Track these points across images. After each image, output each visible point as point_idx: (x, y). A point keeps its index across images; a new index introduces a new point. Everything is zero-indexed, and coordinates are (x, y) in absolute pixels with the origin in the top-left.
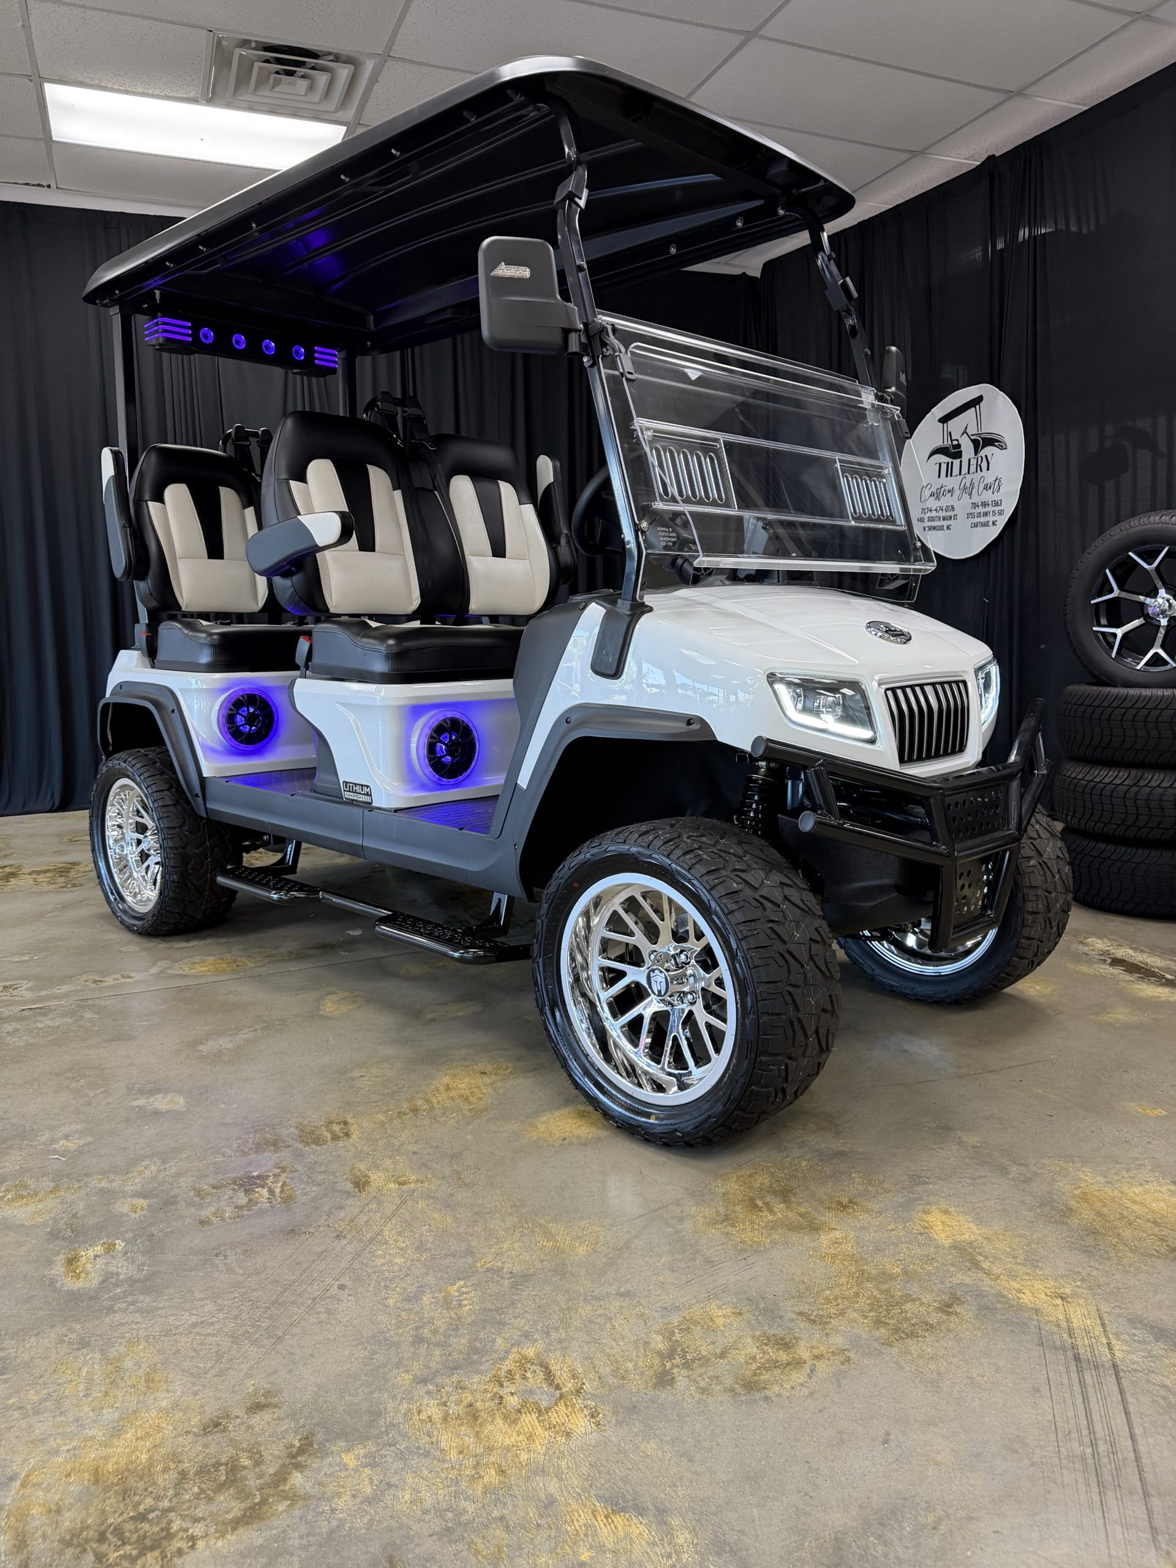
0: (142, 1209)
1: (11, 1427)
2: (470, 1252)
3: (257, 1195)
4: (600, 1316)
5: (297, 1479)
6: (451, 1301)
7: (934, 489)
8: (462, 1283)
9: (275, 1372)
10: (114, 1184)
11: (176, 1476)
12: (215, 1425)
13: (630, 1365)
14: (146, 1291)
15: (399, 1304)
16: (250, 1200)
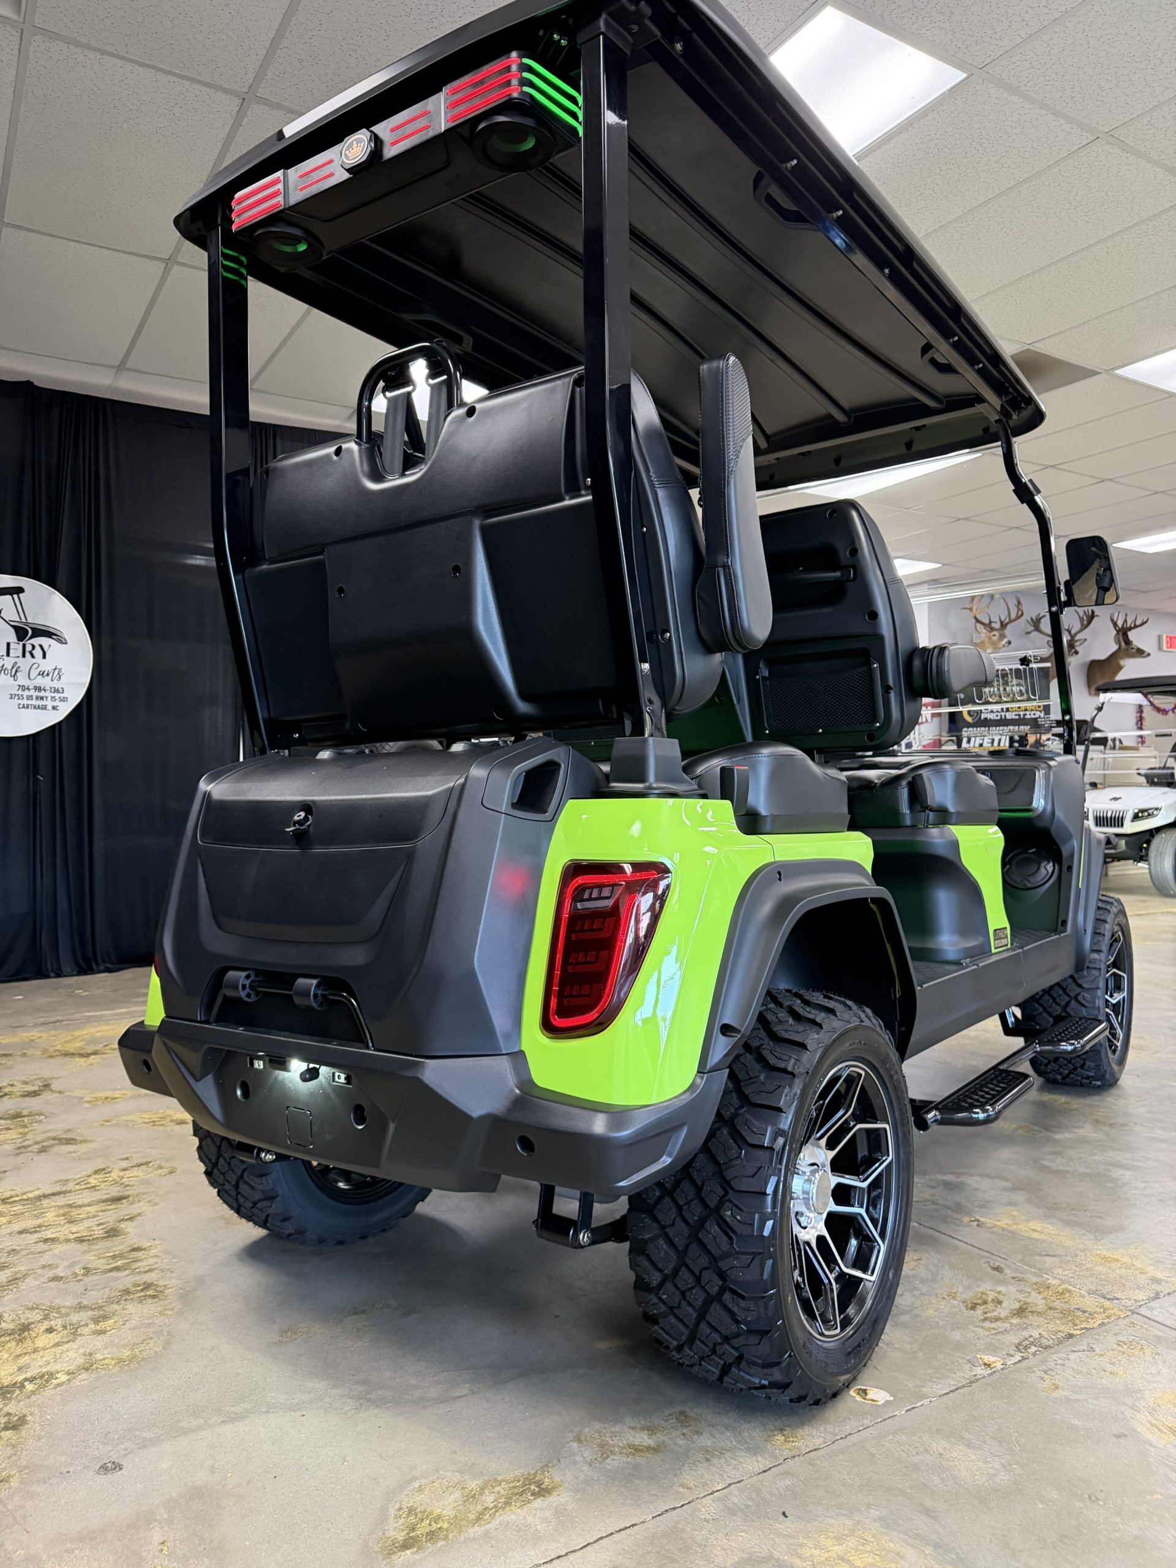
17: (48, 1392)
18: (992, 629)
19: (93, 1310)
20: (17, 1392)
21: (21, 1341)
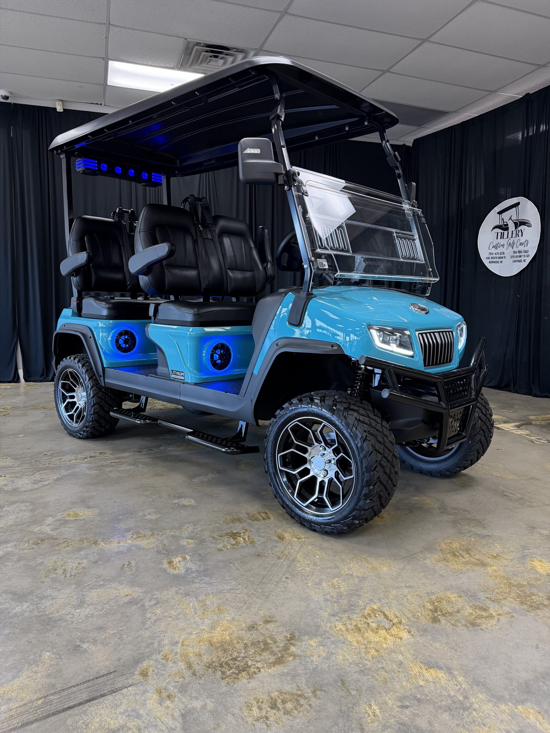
0: (192, 544)
1: (169, 624)
2: (337, 567)
3: (238, 540)
4: (400, 594)
5: (293, 649)
6: (335, 586)
7: (494, 244)
8: (337, 579)
9: (270, 609)
10: (177, 534)
11: (243, 645)
12: (252, 627)
13: (419, 614)
14: (205, 576)
15: (313, 586)
16: (236, 542)
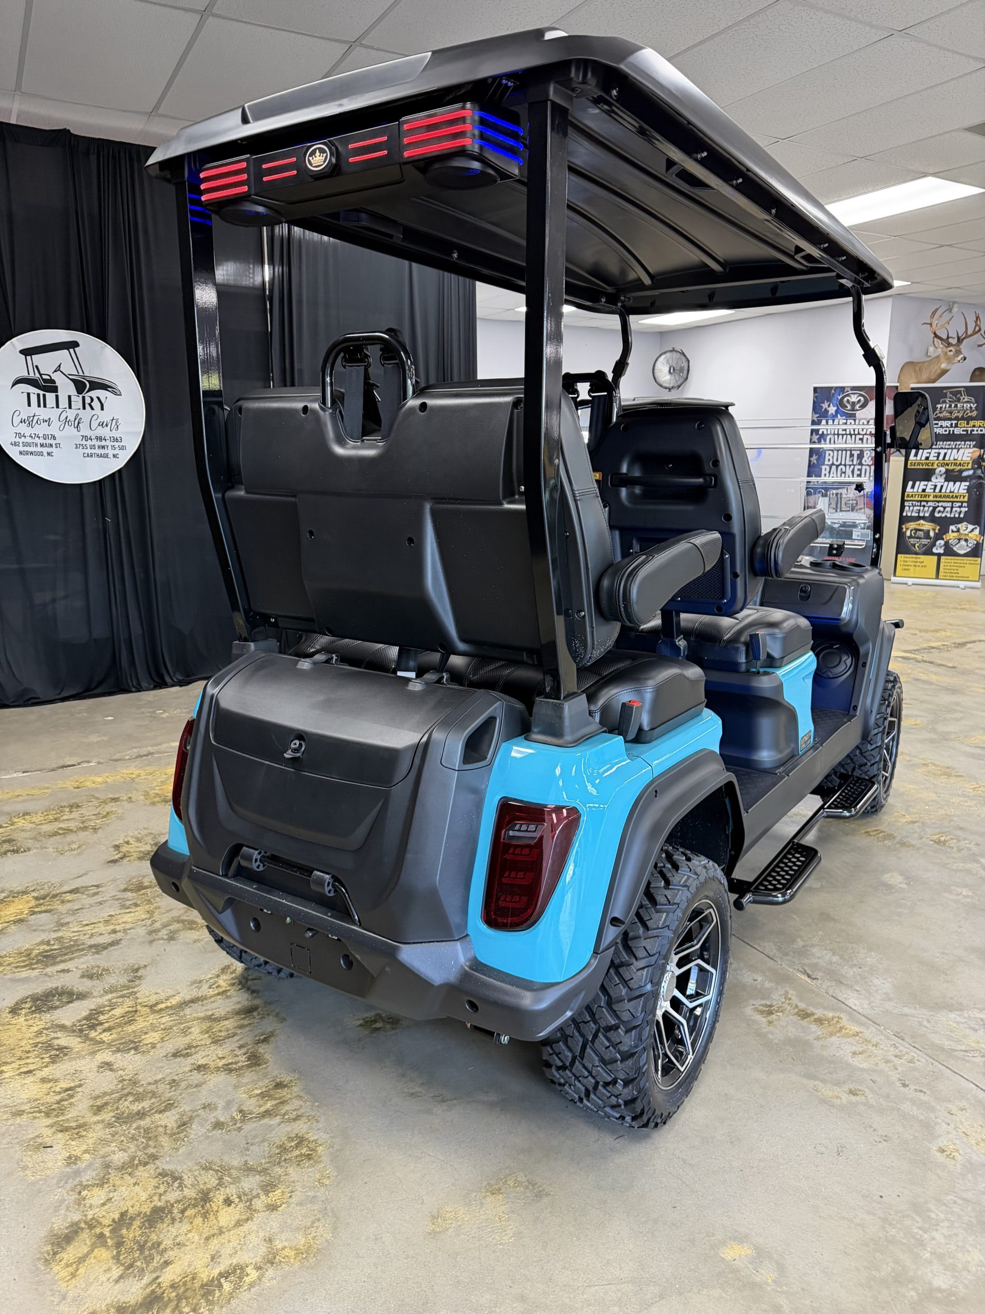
7: (23, 417)
17: (245, 1296)
18: (949, 344)
19: (259, 1172)
20: (217, 1294)
21: (205, 1216)
